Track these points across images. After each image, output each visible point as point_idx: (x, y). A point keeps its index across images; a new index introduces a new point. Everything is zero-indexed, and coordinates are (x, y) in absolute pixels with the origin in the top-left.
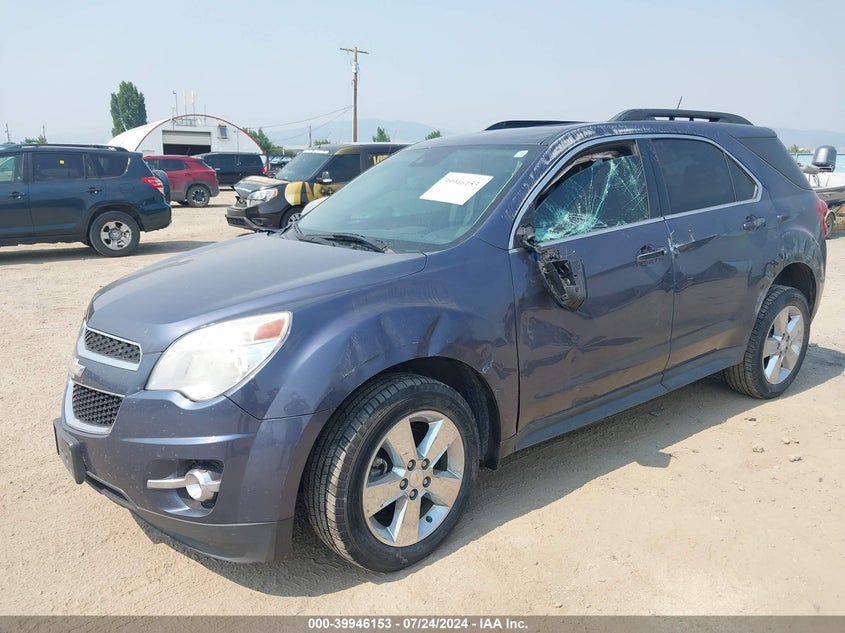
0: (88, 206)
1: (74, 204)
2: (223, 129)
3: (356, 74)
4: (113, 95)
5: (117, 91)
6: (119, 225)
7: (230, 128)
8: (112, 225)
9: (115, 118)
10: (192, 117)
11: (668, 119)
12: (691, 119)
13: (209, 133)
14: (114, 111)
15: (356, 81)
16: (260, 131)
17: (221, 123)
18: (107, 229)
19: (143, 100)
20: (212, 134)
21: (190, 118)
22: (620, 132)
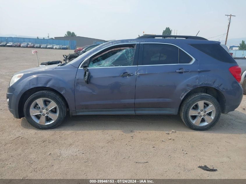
3: (229, 23)
15: (229, 26)
22: (131, 41)
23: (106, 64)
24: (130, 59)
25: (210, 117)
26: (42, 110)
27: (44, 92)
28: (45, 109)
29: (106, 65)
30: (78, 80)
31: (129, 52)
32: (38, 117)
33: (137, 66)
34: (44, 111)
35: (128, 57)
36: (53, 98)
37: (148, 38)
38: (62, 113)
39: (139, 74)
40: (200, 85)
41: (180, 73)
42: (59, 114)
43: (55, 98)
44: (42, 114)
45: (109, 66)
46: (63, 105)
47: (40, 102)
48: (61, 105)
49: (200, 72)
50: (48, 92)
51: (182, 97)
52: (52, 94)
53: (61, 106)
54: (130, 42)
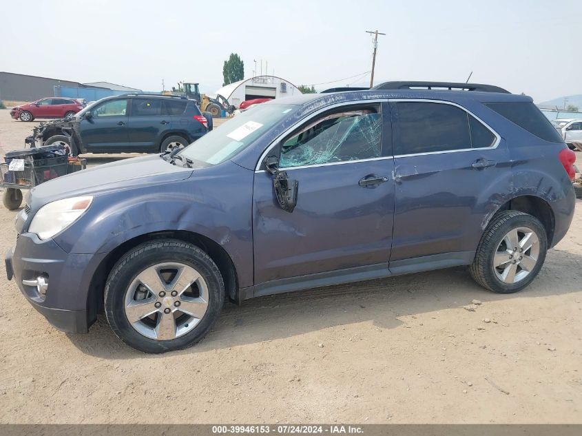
0: (161, 131)
1: (151, 130)
2: (283, 86)
3: (375, 49)
4: (225, 62)
5: (228, 60)
6: (178, 145)
7: (288, 86)
8: (174, 144)
9: (225, 76)
10: (265, 78)
11: (427, 88)
12: (450, 88)
13: (275, 88)
14: (225, 73)
15: (375, 54)
16: (313, 88)
17: (283, 81)
18: (171, 147)
19: (242, 65)
20: (277, 89)
21: (263, 78)
22: (369, 97)
23: (319, 158)
24: (373, 139)
25: (528, 257)
26: (160, 299)
27: (154, 246)
28: (168, 293)
29: (319, 160)
30: (259, 202)
31: (369, 122)
32: (151, 322)
33: (392, 157)
34: (168, 301)
35: (369, 136)
36: (186, 257)
37: (399, 88)
38: (218, 292)
39: (400, 176)
40: (516, 194)
41: (480, 169)
42: (211, 298)
43: (191, 256)
44: (161, 310)
45: (329, 161)
46: (215, 269)
47: (149, 278)
48: (210, 271)
49: (513, 165)
50: (166, 244)
51: (484, 223)
52: (180, 246)
53: (212, 274)
54: (365, 97)
